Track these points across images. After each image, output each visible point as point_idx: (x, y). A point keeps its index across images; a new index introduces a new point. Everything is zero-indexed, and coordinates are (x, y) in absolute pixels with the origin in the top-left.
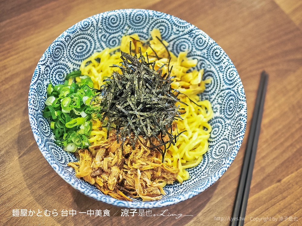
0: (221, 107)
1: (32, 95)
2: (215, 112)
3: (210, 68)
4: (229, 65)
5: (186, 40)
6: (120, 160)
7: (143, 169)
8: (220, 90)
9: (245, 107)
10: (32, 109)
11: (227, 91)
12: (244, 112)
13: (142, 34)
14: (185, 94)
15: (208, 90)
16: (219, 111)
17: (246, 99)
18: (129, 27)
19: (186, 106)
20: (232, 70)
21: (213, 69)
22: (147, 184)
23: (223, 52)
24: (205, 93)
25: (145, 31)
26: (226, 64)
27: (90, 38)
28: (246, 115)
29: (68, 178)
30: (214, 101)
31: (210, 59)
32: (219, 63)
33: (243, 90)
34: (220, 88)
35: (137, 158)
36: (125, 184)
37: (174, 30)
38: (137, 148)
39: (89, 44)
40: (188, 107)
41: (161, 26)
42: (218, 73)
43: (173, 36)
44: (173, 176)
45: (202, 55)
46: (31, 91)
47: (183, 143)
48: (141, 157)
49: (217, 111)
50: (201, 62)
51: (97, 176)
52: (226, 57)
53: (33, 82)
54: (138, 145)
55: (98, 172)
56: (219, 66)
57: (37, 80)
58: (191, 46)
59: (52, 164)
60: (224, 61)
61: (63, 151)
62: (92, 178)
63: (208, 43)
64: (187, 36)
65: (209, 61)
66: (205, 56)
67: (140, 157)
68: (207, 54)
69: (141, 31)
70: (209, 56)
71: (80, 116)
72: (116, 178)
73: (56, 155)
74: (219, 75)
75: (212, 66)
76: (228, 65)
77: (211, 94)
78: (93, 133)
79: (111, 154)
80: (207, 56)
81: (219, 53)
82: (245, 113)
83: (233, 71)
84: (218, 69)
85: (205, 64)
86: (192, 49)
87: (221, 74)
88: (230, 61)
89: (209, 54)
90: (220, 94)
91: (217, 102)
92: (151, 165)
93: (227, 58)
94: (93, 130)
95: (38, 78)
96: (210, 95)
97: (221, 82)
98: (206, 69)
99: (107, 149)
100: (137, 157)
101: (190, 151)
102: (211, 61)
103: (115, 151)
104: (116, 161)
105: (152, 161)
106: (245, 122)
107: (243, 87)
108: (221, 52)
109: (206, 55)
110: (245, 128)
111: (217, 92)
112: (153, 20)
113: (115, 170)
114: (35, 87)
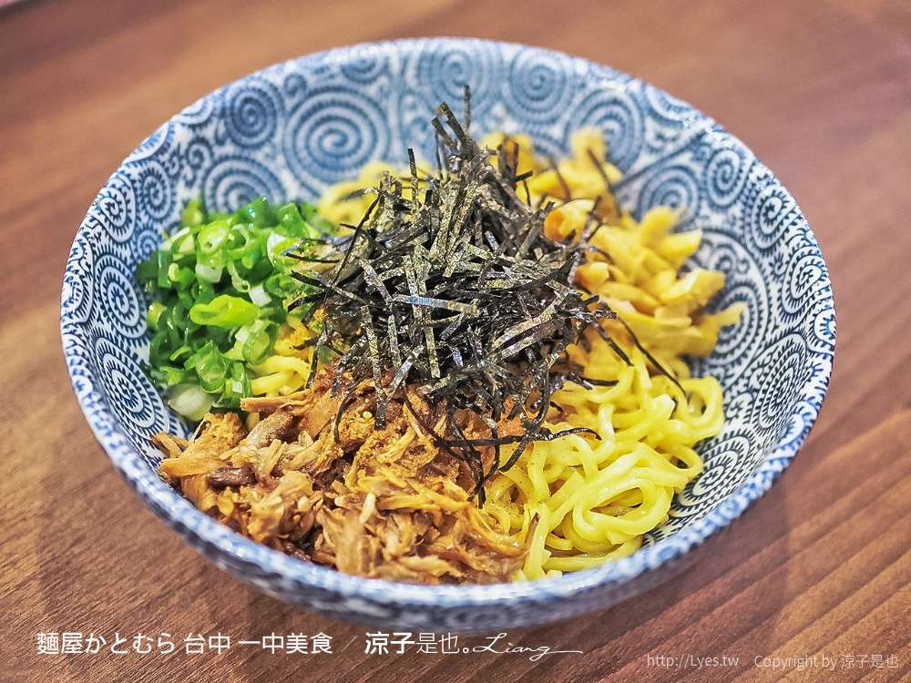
0: (752, 402)
1: (113, 186)
2: (728, 419)
3: (746, 272)
4: (804, 246)
5: (682, 174)
6: (322, 457)
7: (392, 502)
8: (764, 344)
9: (823, 376)
10: (96, 222)
11: (783, 343)
12: (816, 388)
13: (544, 144)
14: (628, 324)
15: (724, 349)
16: (742, 414)
17: (833, 353)
18: (509, 110)
19: (625, 363)
20: (809, 263)
21: (754, 275)
22: (384, 550)
23: (792, 203)
24: (714, 362)
25: (556, 131)
26: (793, 244)
27: (374, 116)
28: (819, 399)
29: (106, 427)
30: (736, 383)
31: (748, 237)
32: (774, 245)
33: (832, 325)
34: (764, 339)
35: (382, 458)
36: (317, 544)
37: (650, 136)
38: (390, 427)
39: (366, 135)
40: (630, 368)
41: (610, 117)
42: (767, 285)
43: (645, 159)
44: (498, 567)
45: (727, 227)
46: (117, 177)
47: (576, 474)
48: (398, 462)
49: (737, 416)
50: (722, 252)
51: (228, 488)
52: (797, 221)
53: (133, 157)
54: (401, 420)
55: (236, 475)
56: (771, 259)
57: (150, 158)
58: (695, 195)
59: (74, 373)
60: (788, 236)
61: (160, 404)
62: (209, 491)
63: (747, 178)
64: (685, 159)
65: (745, 246)
66: (737, 230)
67: (395, 459)
68: (743, 219)
69: (544, 129)
70: (747, 229)
71: (247, 297)
72: (287, 505)
73: (125, 392)
74: (768, 292)
75: (752, 264)
76: (801, 245)
77: (732, 364)
78: (272, 362)
79: (306, 437)
80: (742, 228)
81: (777, 209)
82: (816, 393)
83: (812, 264)
84: (769, 270)
85: (733, 258)
86: (699, 207)
87: (774, 287)
88: (810, 234)
89: (747, 220)
90: (760, 359)
91: (746, 385)
92: (423, 498)
93: (803, 224)
94: (275, 353)
95: (156, 154)
96: (729, 366)
97: (772, 317)
98: (732, 277)
99: (297, 419)
100: (382, 456)
101: (597, 510)
102: (750, 246)
103: (320, 428)
104: (312, 456)
105: (436, 487)
106: (808, 418)
107: (832, 316)
108: (786, 204)
109: (739, 223)
110: (803, 438)
111: (751, 354)
112: (587, 92)
113: (294, 480)
114: (135, 172)
